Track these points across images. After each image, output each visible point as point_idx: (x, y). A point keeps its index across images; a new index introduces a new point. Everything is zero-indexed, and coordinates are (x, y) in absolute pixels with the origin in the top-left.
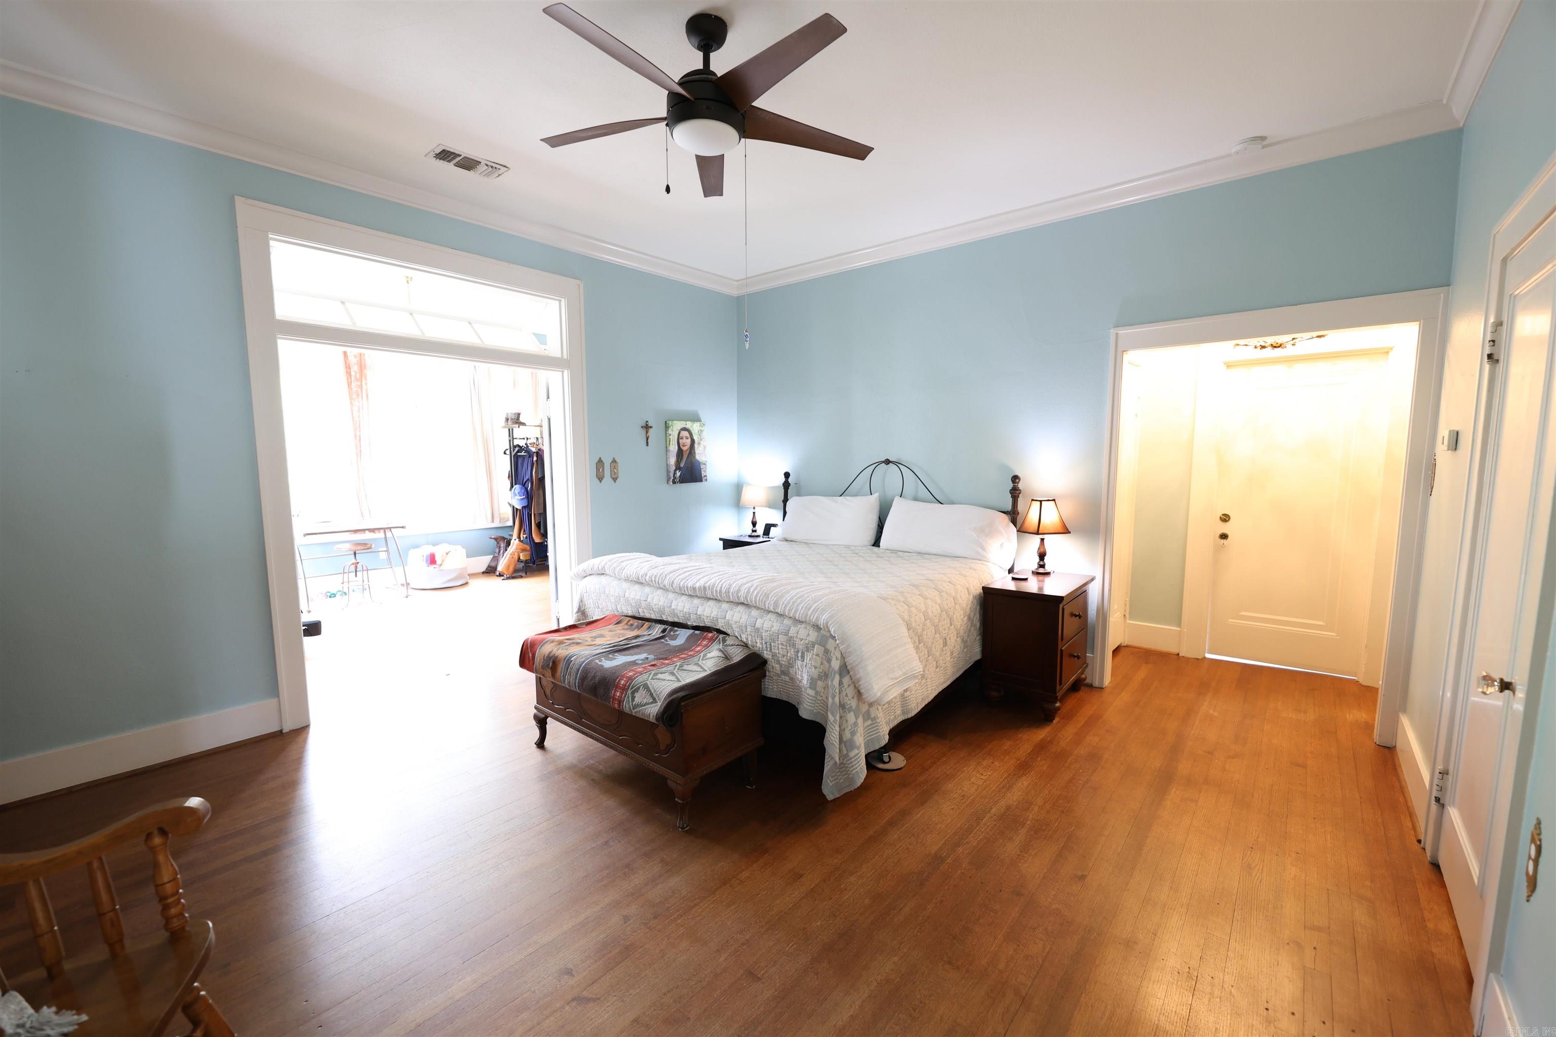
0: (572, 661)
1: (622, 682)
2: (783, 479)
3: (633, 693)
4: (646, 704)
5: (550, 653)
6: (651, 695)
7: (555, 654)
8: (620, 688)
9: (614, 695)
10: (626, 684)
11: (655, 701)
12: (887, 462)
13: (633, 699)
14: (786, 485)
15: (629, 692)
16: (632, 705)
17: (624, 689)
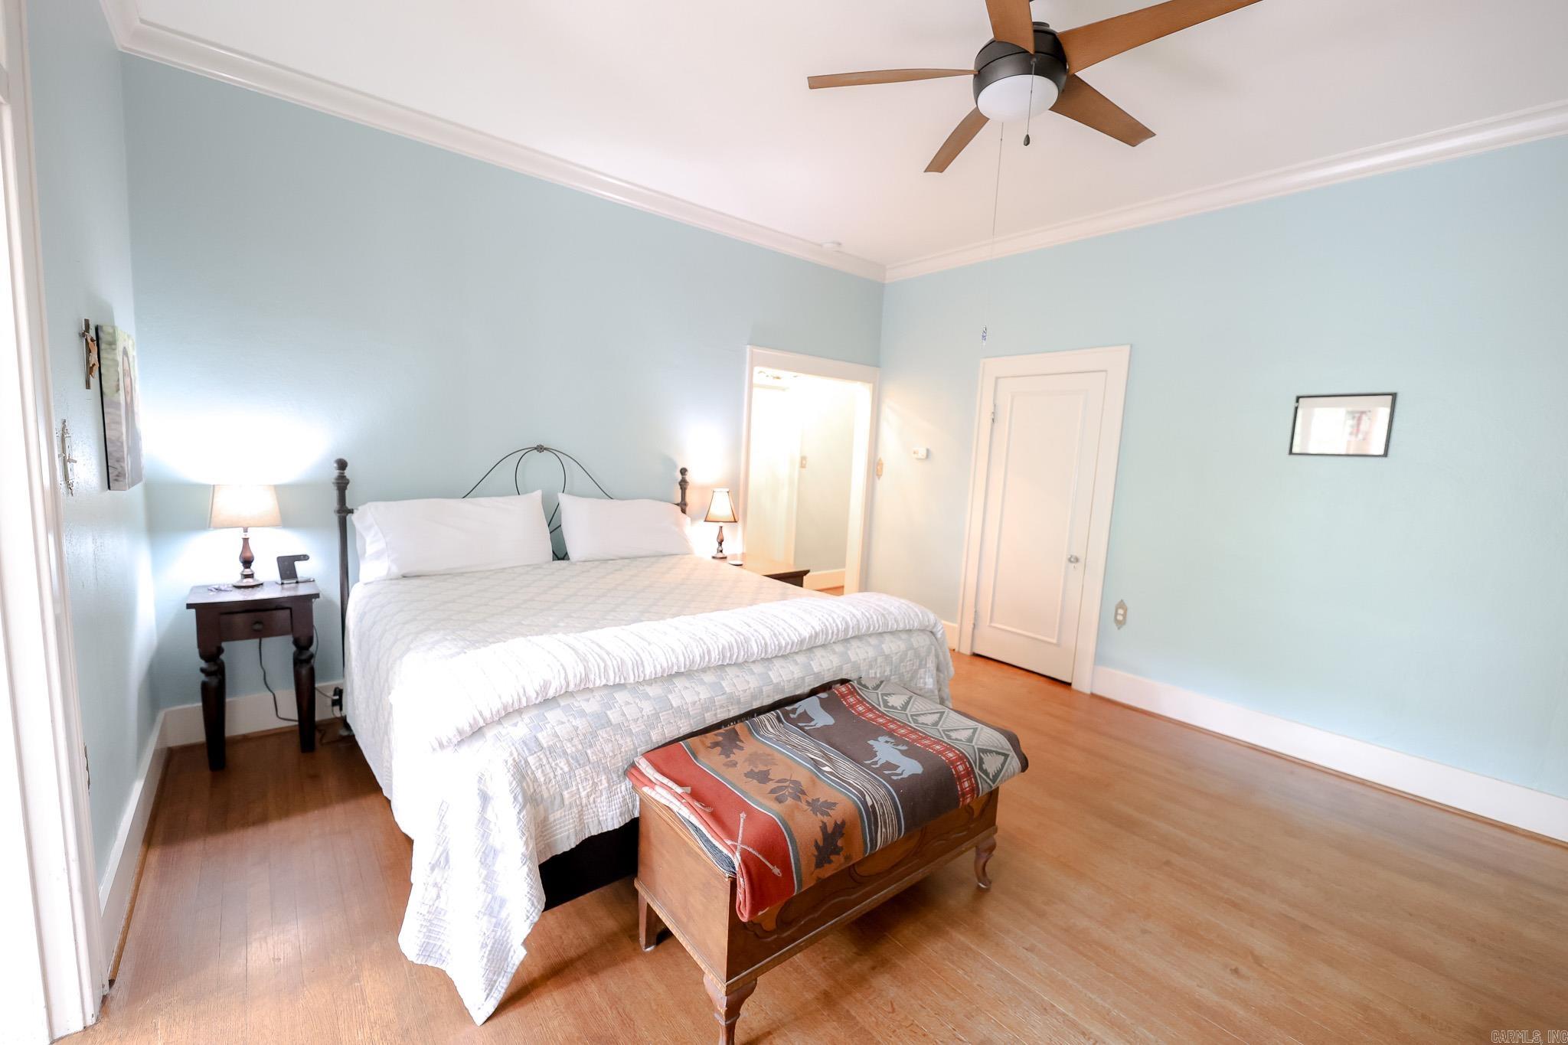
0: (873, 806)
1: (961, 768)
2: (336, 473)
3: (981, 768)
4: (1003, 765)
5: (824, 827)
6: (998, 753)
7: (836, 823)
8: (964, 776)
9: (962, 789)
10: (966, 766)
11: (1006, 756)
12: (540, 449)
13: (987, 774)
14: (342, 484)
15: (977, 771)
16: (990, 780)
17: (970, 772)
